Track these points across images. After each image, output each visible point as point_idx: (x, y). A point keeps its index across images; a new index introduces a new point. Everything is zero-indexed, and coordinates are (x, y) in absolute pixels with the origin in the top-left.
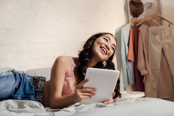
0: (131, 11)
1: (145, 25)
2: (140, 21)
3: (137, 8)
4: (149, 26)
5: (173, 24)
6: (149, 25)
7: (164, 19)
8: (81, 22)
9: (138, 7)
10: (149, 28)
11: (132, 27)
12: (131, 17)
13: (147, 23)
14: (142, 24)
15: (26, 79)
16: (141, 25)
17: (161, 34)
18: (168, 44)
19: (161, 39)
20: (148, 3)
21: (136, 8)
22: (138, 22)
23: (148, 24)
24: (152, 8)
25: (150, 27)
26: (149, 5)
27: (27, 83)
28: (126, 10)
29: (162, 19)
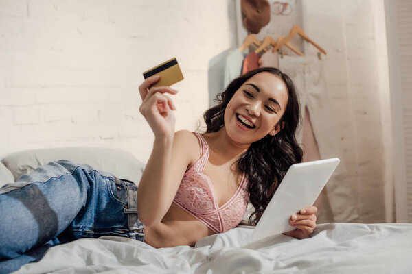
0: (245, 20)
1: (273, 52)
2: (262, 42)
3: (258, 11)
4: (280, 56)
5: (325, 53)
6: (281, 53)
7: (308, 41)
8: (135, 37)
9: (260, 11)
10: (281, 60)
11: (245, 56)
12: (243, 33)
13: (276, 48)
14: (265, 50)
15: (99, 184)
16: (263, 52)
17: (304, 73)
18: (316, 96)
19: (304, 85)
20: (277, 3)
21: (256, 13)
22: (258, 44)
23: (278, 50)
24: (287, 15)
25: (282, 57)
26: (279, 8)
27: (104, 194)
28: (232, 16)
29: (304, 39)
